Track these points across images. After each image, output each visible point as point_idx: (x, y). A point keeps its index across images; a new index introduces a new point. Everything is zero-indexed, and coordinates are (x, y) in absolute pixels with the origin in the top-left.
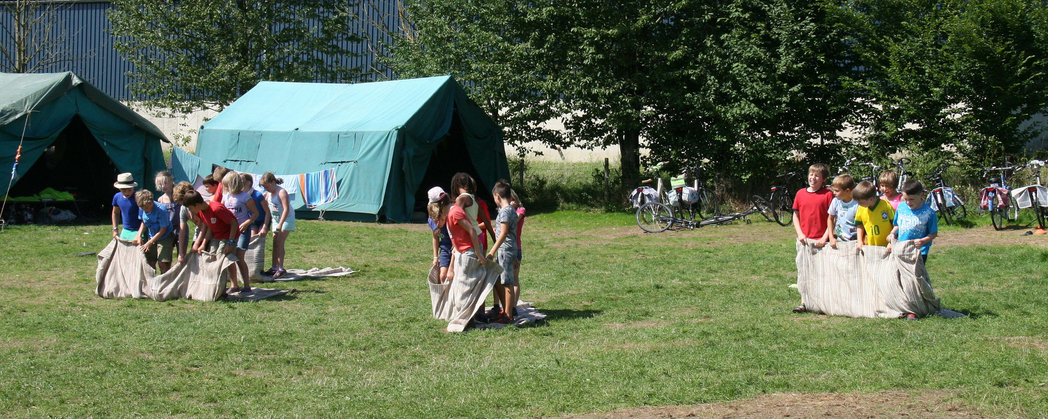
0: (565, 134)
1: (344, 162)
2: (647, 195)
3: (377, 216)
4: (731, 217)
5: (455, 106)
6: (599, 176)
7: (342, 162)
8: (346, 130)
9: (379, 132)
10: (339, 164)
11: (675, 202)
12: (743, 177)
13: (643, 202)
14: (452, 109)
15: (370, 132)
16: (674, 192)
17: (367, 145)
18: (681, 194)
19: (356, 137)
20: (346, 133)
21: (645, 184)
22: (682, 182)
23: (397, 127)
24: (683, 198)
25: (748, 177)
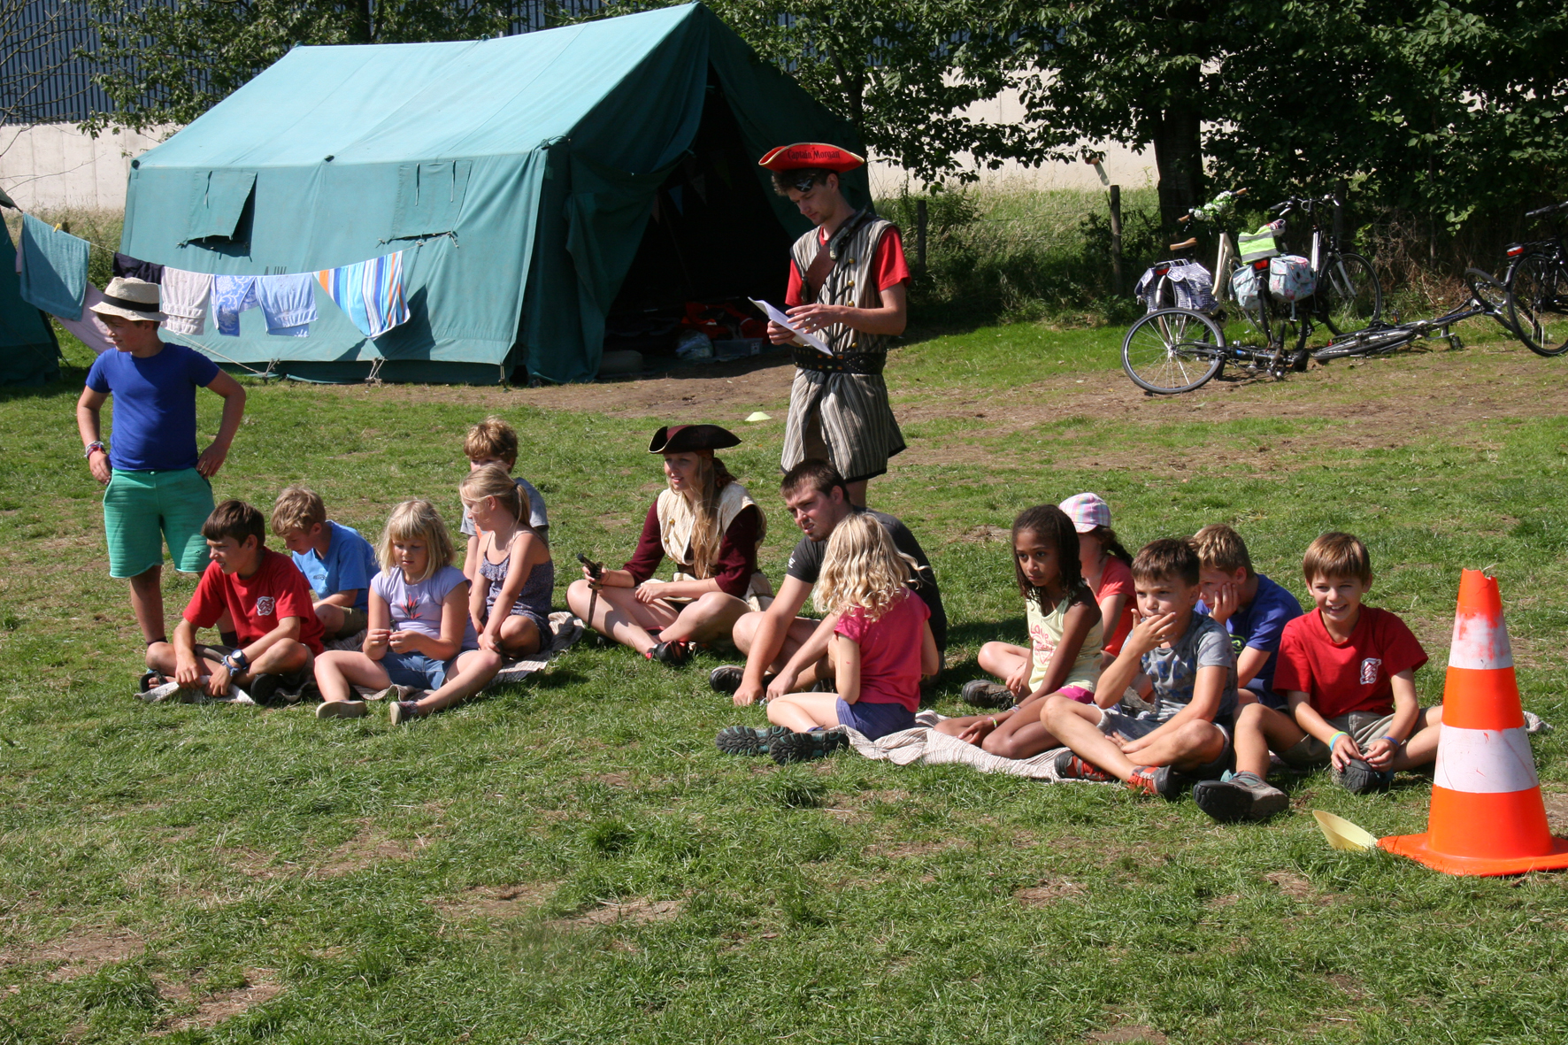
0: (1033, 130)
1: (430, 236)
2: (1179, 283)
3: (502, 369)
4: (1405, 333)
5: (713, 77)
6: (1099, 232)
7: (426, 237)
8: (433, 156)
9: (507, 155)
10: (419, 241)
11: (1250, 299)
12: (1451, 218)
13: (1169, 299)
14: (703, 86)
15: (485, 159)
16: (1249, 273)
17: (480, 190)
18: (1267, 275)
19: (456, 169)
20: (435, 164)
21: (1180, 254)
22: (1268, 244)
23: (545, 141)
24: (1271, 287)
25: (1464, 216)
